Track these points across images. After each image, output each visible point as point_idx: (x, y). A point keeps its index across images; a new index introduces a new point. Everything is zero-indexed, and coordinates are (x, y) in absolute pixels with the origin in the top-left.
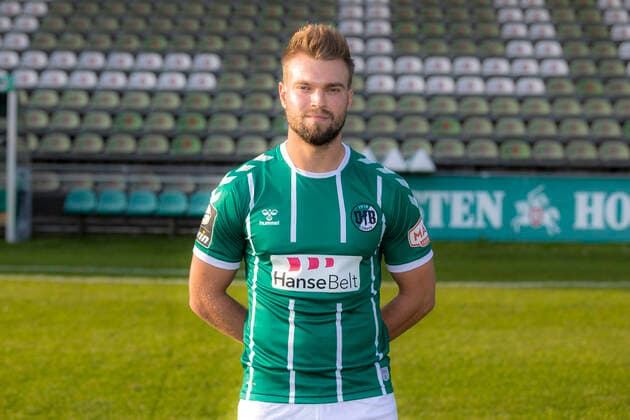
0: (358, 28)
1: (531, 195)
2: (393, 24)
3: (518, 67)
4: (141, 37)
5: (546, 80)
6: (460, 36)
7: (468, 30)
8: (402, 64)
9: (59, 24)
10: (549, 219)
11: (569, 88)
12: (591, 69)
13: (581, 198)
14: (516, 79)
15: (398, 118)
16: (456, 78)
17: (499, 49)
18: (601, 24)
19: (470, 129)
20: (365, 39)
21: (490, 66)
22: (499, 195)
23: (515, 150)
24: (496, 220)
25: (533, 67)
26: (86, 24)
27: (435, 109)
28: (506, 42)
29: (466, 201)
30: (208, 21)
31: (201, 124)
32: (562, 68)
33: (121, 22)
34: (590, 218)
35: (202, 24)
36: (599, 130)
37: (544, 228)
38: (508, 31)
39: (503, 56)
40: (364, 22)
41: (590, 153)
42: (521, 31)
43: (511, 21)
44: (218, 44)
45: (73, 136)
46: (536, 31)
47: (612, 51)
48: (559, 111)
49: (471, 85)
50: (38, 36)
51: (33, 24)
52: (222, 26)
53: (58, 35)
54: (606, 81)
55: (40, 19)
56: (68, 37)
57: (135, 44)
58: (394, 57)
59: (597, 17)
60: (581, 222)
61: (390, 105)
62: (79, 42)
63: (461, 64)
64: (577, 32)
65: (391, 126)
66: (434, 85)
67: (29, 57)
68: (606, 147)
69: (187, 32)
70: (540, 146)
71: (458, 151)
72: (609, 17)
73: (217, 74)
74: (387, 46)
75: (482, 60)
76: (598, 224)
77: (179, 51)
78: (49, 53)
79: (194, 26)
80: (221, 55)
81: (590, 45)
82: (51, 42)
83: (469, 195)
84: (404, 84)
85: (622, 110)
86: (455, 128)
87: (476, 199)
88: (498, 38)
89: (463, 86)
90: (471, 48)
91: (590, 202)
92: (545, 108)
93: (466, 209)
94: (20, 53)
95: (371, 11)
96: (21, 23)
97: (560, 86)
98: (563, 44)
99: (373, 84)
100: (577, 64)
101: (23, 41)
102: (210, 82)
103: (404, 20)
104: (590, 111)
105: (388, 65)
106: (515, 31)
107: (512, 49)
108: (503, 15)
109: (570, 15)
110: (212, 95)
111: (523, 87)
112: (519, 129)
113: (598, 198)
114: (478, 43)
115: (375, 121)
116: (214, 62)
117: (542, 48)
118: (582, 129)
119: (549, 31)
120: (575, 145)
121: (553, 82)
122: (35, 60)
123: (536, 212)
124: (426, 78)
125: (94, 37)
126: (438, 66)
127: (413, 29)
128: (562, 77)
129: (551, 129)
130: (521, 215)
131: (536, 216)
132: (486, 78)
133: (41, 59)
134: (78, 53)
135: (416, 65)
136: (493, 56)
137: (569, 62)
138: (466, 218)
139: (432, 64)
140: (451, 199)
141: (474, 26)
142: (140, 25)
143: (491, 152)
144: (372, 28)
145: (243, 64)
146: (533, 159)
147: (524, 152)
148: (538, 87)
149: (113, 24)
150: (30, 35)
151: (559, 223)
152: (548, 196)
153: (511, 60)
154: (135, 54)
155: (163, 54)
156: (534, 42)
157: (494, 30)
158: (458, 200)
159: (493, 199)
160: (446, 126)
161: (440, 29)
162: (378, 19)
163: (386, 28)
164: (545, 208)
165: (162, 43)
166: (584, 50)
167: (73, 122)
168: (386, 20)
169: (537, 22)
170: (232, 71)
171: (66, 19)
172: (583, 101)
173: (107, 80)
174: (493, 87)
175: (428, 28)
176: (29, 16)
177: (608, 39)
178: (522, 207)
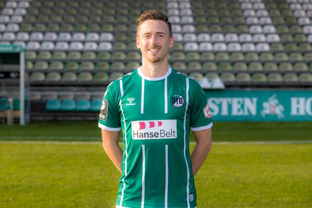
0: (177, 20)
1: (270, 99)
2: (194, 18)
3: (256, 38)
4: (74, 25)
5: (270, 44)
6: (227, 24)
7: (230, 20)
8: (201, 37)
9: (33, 19)
10: (279, 110)
11: (281, 48)
12: (290, 39)
13: (294, 100)
14: (256, 44)
15: (202, 63)
16: (227, 44)
17: (246, 29)
18: (293, 17)
19: (236, 68)
20: (182, 25)
21: (242, 38)
22: (255, 100)
23: (259, 78)
24: (254, 111)
25: (263, 38)
26: (46, 19)
27: (218, 59)
28: (249, 26)
29: (239, 102)
30: (105, 17)
31: (107, 67)
32: (277, 38)
33: (63, 18)
34: (298, 110)
35: (102, 18)
36: (298, 68)
37: (276, 115)
38: (249, 21)
39: (248, 33)
40: (180, 17)
41: (295, 79)
42: (256, 21)
43: (250, 16)
44: (111, 28)
45: (46, 73)
46: (262, 21)
47: (300, 30)
48: (278, 59)
49: (234, 47)
50: (23, 25)
51: (20, 19)
52: (112, 19)
53: (33, 25)
54: (298, 44)
55: (24, 17)
56: (38, 25)
57: (71, 28)
58: (197, 34)
59: (290, 14)
60: (294, 112)
61: (197, 57)
62: (44, 28)
63: (229, 37)
64: (282, 21)
65: (198, 67)
66: (217, 47)
67: (20, 35)
68: (302, 76)
69: (95, 23)
70: (271, 75)
71: (232, 78)
72: (296, 14)
73: (112, 43)
74: (192, 29)
75: (239, 35)
76: (302, 113)
77: (92, 31)
78: (30, 33)
79: (99, 19)
80: (113, 33)
81: (289, 27)
82: (30, 28)
83: (241, 100)
84: (203, 47)
85: (308, 58)
86: (229, 68)
87: (244, 102)
88: (244, 24)
89: (231, 47)
90: (233, 29)
91: (298, 102)
92: (271, 57)
93: (239, 106)
94: (16, 33)
95: (183, 12)
96: (14, 19)
97: (277, 47)
98: (276, 26)
99: (188, 47)
100: (284, 36)
101: (17, 28)
102: (109, 47)
103: (199, 16)
104: (292, 58)
105: (194, 37)
106: (252, 21)
107: (252, 29)
108: (246, 13)
109: (278, 13)
110: (111, 52)
111: (259, 47)
112: (260, 67)
113: (302, 100)
114: (236, 26)
115: (191, 64)
116: (110, 37)
117: (266, 29)
118: (290, 67)
119: (269, 21)
120: (288, 75)
121: (274, 45)
122: (23, 37)
123: (272, 107)
124: (213, 43)
125: (51, 25)
126: (218, 38)
127: (204, 20)
128: (277, 43)
129: (275, 68)
130: (265, 109)
131: (272, 109)
132: (242, 44)
133: (26, 36)
134: (44, 33)
135: (207, 37)
136: (243, 33)
137: (280, 35)
138: (239, 111)
139: (215, 37)
140: (232, 101)
141: (233, 19)
142: (73, 19)
143: (248, 79)
144: (184, 20)
145: (124, 38)
146: (268, 82)
147: (263, 79)
148: (267, 48)
149: (59, 19)
150: (20, 25)
151: (283, 112)
152: (278, 99)
153: (252, 35)
154: (72, 34)
155: (85, 33)
156: (263, 26)
157: (243, 21)
158: (235, 102)
159: (252, 101)
160: (225, 67)
161: (217, 20)
162: (186, 15)
163: (191, 20)
164: (277, 105)
165: (84, 28)
166: (286, 30)
167: (45, 66)
168: (191, 16)
169: (262, 16)
170: (119, 41)
171: (37, 17)
172: (289, 54)
173: (59, 46)
174: (245, 48)
175: (211, 19)
176: (18, 15)
177: (297, 24)
178: (265, 105)
